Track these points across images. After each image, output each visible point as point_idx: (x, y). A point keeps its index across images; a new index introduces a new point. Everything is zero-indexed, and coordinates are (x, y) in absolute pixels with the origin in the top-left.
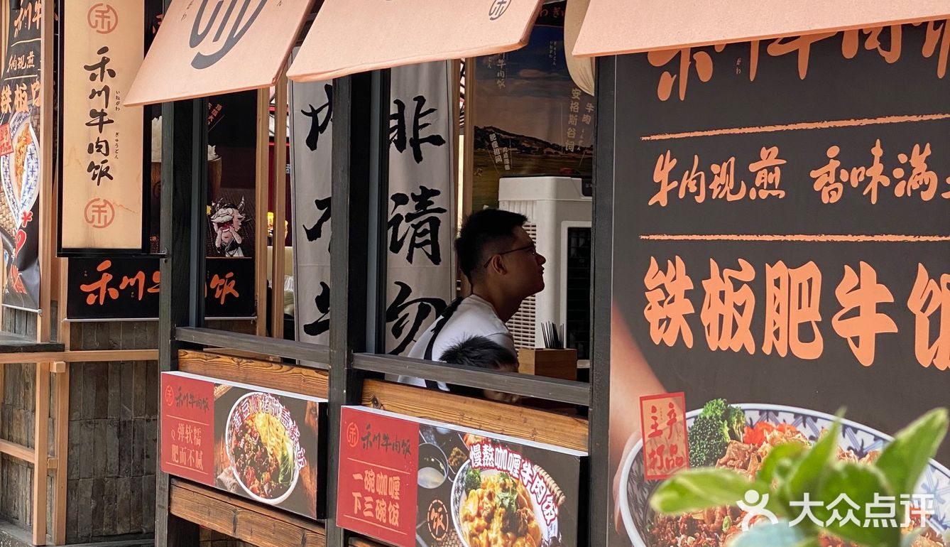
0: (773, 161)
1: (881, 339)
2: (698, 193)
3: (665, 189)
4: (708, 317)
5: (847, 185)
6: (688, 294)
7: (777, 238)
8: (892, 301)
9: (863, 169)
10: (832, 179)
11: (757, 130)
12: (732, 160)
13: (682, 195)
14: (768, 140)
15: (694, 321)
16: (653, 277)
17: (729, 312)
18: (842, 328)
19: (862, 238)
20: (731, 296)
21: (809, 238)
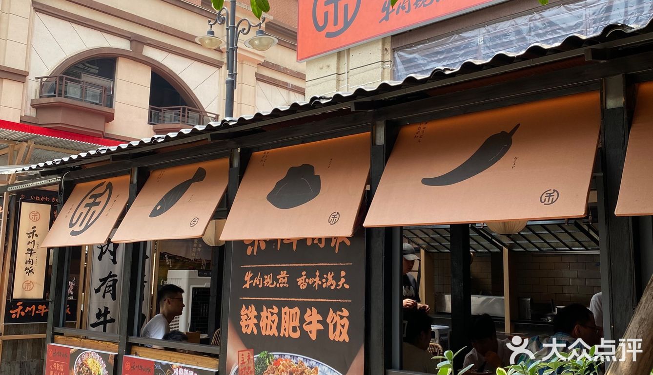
0: (284, 275)
1: (318, 331)
2: (260, 284)
3: (248, 283)
4: (262, 324)
5: (308, 283)
6: (255, 317)
7: (286, 299)
8: (322, 319)
9: (313, 279)
10: (303, 281)
11: (279, 265)
12: (271, 274)
13: (254, 285)
14: (283, 269)
15: (257, 326)
16: (243, 311)
17: (269, 323)
18: (306, 328)
19: (313, 300)
20: (270, 318)
21: (296, 300)
